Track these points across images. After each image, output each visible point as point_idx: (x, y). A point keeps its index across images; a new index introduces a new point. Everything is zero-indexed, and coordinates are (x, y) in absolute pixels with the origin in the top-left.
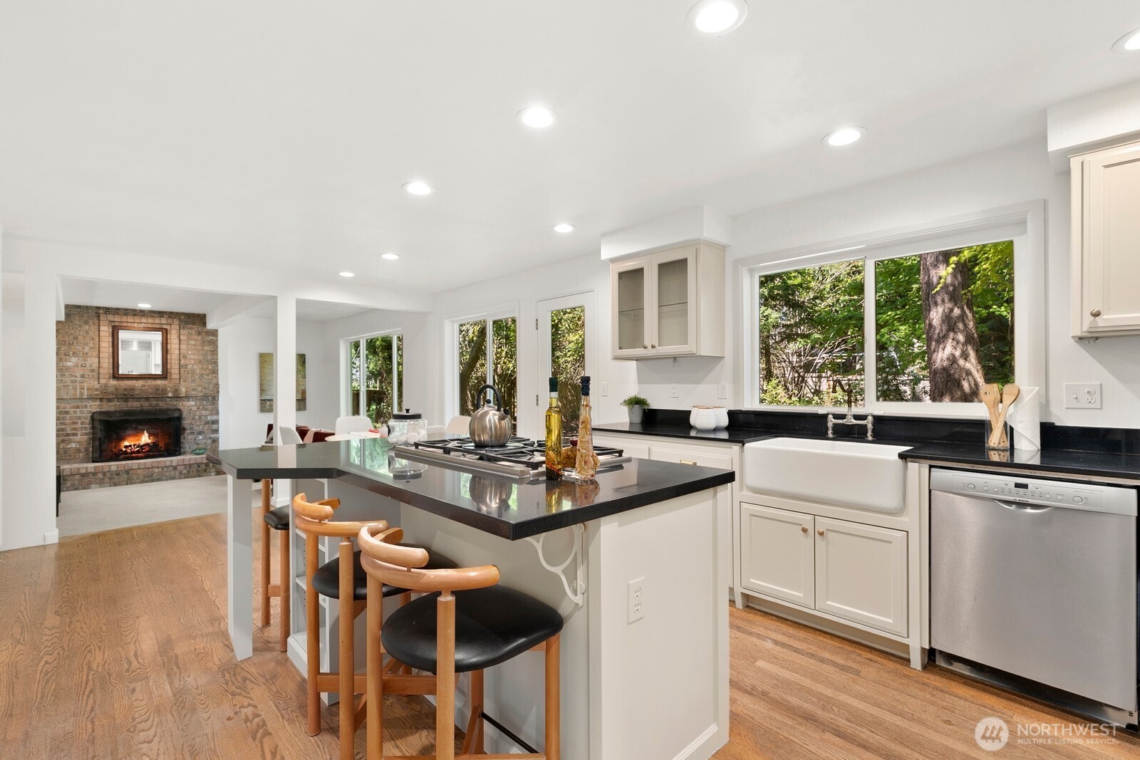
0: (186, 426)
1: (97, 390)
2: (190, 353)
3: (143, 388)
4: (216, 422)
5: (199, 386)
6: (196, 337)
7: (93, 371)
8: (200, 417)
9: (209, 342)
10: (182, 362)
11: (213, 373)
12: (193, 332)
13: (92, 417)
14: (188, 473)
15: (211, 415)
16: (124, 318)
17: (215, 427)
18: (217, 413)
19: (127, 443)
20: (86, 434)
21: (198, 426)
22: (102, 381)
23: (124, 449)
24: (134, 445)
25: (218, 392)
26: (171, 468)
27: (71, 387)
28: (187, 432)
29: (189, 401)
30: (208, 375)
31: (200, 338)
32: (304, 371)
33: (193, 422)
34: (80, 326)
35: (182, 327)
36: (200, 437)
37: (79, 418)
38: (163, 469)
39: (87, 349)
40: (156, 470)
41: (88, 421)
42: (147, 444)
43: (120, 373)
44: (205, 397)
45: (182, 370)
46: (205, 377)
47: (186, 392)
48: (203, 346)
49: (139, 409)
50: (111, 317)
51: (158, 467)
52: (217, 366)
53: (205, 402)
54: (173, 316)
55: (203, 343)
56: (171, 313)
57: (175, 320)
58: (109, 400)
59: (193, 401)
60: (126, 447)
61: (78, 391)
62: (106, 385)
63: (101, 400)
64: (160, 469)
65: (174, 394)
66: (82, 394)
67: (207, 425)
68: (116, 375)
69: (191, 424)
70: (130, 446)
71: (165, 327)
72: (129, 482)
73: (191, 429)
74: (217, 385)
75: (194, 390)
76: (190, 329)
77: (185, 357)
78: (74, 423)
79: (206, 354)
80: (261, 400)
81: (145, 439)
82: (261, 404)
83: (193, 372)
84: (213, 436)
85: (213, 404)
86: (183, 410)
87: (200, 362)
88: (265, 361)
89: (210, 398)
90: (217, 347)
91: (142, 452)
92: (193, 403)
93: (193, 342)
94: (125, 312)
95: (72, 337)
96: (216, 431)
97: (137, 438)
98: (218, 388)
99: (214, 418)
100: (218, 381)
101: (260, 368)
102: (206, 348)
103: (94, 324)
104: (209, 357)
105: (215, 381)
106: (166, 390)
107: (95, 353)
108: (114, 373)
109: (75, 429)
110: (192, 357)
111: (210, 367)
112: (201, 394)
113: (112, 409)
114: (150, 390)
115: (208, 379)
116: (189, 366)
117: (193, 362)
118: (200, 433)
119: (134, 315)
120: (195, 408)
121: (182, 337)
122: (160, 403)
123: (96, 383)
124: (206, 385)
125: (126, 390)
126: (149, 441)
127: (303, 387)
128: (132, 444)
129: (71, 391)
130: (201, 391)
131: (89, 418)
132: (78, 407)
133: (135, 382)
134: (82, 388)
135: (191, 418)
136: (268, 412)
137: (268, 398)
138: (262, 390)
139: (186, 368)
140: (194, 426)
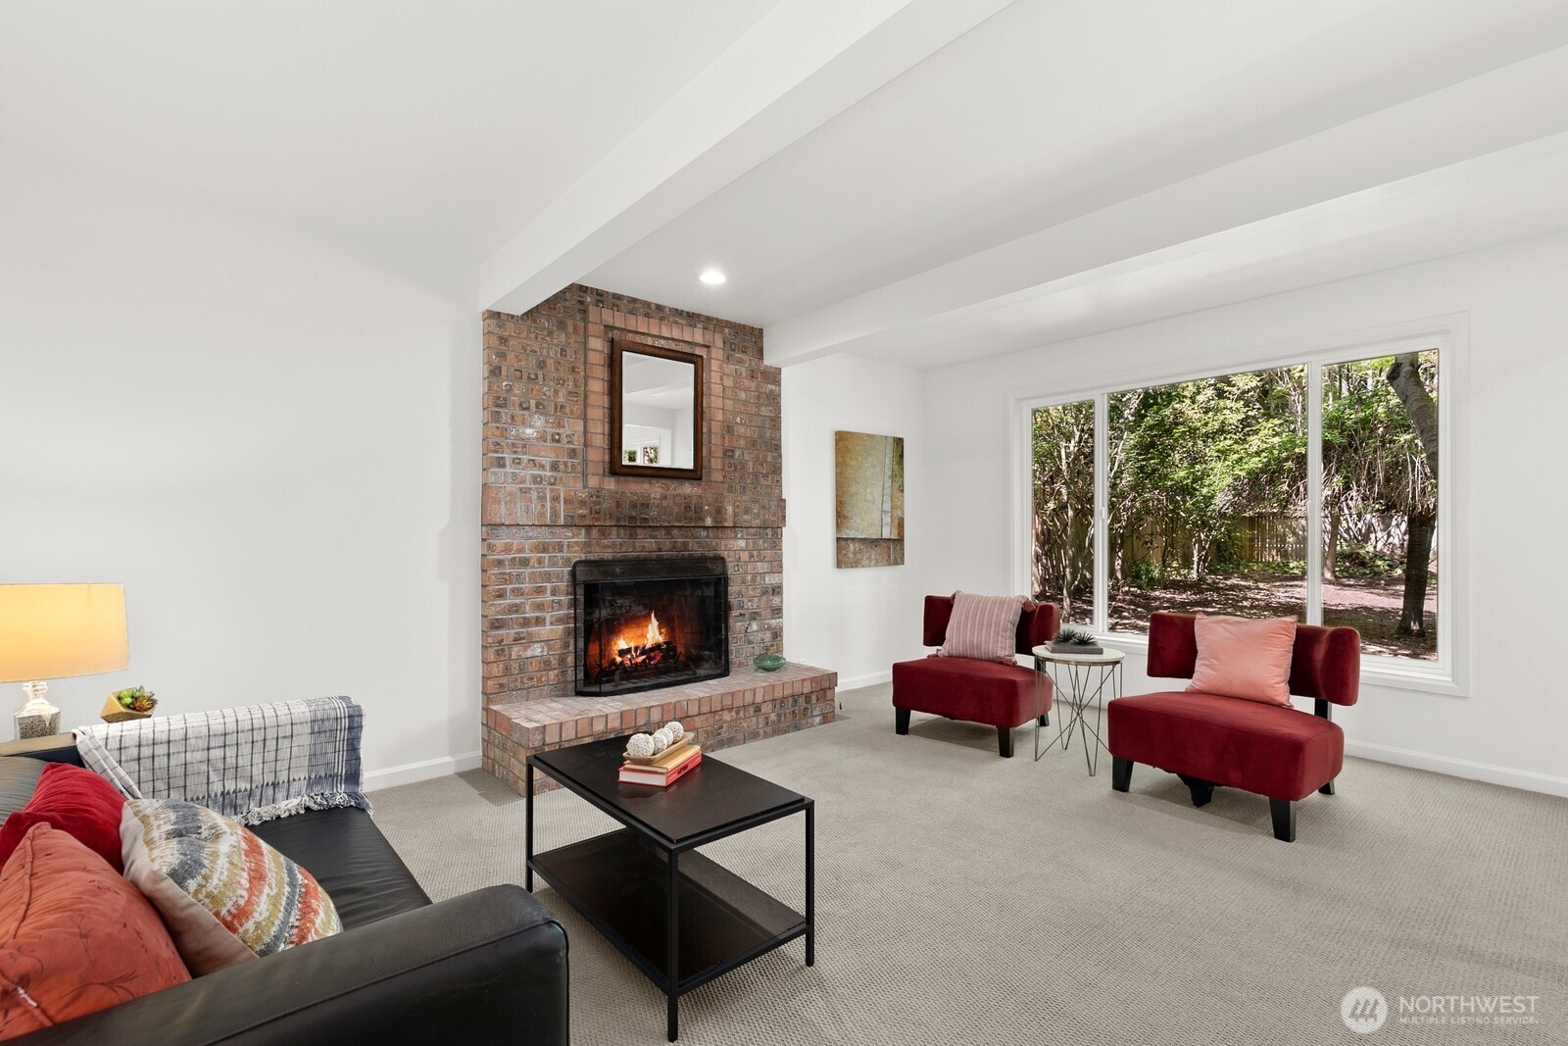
0: (733, 599)
1: (583, 503)
2: (738, 420)
3: (665, 503)
4: (777, 590)
5: (754, 500)
6: (746, 382)
7: (573, 453)
8: (754, 578)
9: (766, 397)
10: (727, 442)
11: (772, 472)
12: (744, 371)
13: (573, 574)
14: (779, 721)
15: (772, 572)
16: (632, 323)
17: (776, 600)
18: (778, 568)
20: (559, 620)
21: (751, 599)
22: (593, 482)
23: (618, 659)
24: (636, 648)
25: (784, 517)
26: (751, 710)
27: (534, 495)
28: (734, 613)
29: (737, 537)
30: (767, 476)
31: (753, 385)
32: (902, 476)
33: (743, 589)
34: (550, 334)
35: (727, 355)
36: (757, 627)
37: (547, 577)
38: (737, 713)
39: (561, 399)
40: (727, 716)
41: (563, 585)
42: (657, 647)
43: (625, 461)
44: (763, 529)
45: (726, 462)
46: (762, 480)
47: (734, 514)
48: (758, 405)
49: (659, 555)
50: (608, 316)
51: (730, 709)
52: (781, 456)
53: (761, 541)
54: (714, 326)
55: (759, 397)
56: (709, 319)
57: (716, 335)
58: (604, 531)
59: (743, 537)
61: (548, 505)
62: (598, 493)
63: (588, 527)
64: (734, 714)
65: (715, 519)
66: (555, 514)
67: (764, 598)
68: (618, 468)
69: (740, 593)
71: (698, 351)
73: (739, 606)
74: (780, 500)
75: (747, 510)
76: (739, 361)
77: (730, 431)
78: (540, 591)
79: (763, 426)
80: (838, 539)
81: (653, 631)
82: (838, 548)
83: (743, 467)
84: (773, 622)
85: (774, 546)
86: (727, 560)
87: (754, 444)
88: (845, 450)
89: (771, 533)
90: (780, 413)
91: (650, 665)
92: (742, 543)
93: (744, 395)
94: (631, 306)
95: (533, 360)
96: (777, 612)
98: (784, 507)
99: (770, 580)
100: (781, 491)
101: (837, 464)
102: (762, 410)
103: (576, 330)
104: (768, 434)
105: (776, 491)
106: (701, 508)
107: (577, 408)
108: (611, 462)
109: (539, 607)
110: (742, 430)
111: (769, 457)
112: (757, 522)
113: (608, 555)
114: (676, 510)
115: (768, 487)
116: (737, 453)
117: (742, 442)
118: (755, 616)
119: (647, 315)
120: (745, 556)
121: (726, 382)
122: (692, 544)
123: (579, 486)
124: (766, 500)
125: (634, 506)
127: (899, 512)
128: (633, 645)
129: (535, 507)
130: (758, 515)
131: (566, 577)
132: (544, 548)
133: (648, 485)
134: (556, 499)
135: (739, 580)
136: (852, 567)
137: (852, 534)
138: (841, 517)
139: (732, 457)
140: (746, 600)
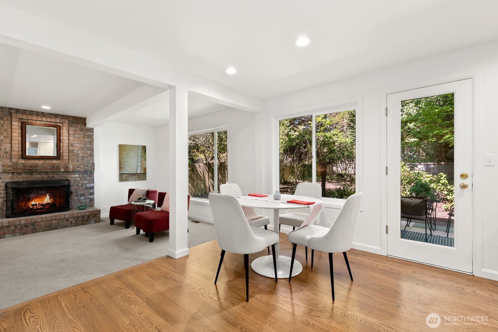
0: (73, 191)
1: (10, 166)
2: (76, 142)
3: (44, 165)
4: (92, 188)
5: (81, 164)
6: (79, 132)
7: (6, 153)
8: (82, 185)
9: (88, 136)
10: (71, 148)
11: (91, 156)
12: (78, 129)
13: (6, 185)
14: (76, 223)
15: (90, 183)
16: (30, 117)
17: (92, 191)
18: (93, 182)
19: (33, 203)
21: (81, 191)
22: (14, 160)
23: (31, 207)
24: (39, 204)
25: (94, 168)
26: (65, 220)
28: (74, 195)
29: (75, 174)
30: (87, 157)
31: (82, 133)
32: (145, 156)
33: (78, 188)
35: (70, 125)
36: (82, 198)
38: (59, 221)
39: (1, 138)
40: (54, 222)
41: (3, 188)
42: (48, 204)
43: (27, 155)
44: (85, 172)
45: (70, 154)
46: (85, 158)
47: (73, 168)
48: (84, 138)
49: (40, 180)
50: (20, 116)
51: (55, 220)
52: (93, 152)
53: (85, 175)
54: (64, 118)
55: (84, 136)
56: (63, 116)
57: (65, 120)
58: (19, 174)
59: (77, 174)
60: (33, 205)
62: (16, 163)
63: (13, 173)
64: (57, 221)
65: (65, 169)
67: (87, 190)
68: (24, 156)
69: (76, 189)
70: (36, 205)
71: (58, 124)
72: (35, 231)
73: (76, 193)
74: (93, 164)
75: (78, 167)
76: (76, 127)
77: (72, 145)
79: (86, 144)
80: (120, 174)
81: (47, 200)
82: (120, 176)
83: (78, 155)
84: (90, 197)
85: (91, 176)
86: (71, 180)
87: (82, 149)
88: (123, 150)
89: (89, 173)
90: (93, 140)
91: (44, 209)
92: (78, 176)
93: (78, 136)
94: (31, 113)
96: (93, 194)
97: (41, 200)
98: (94, 166)
99: (91, 185)
100: (94, 161)
101: (120, 153)
102: (86, 140)
103: (7, 120)
104: (88, 146)
105: (92, 161)
106: (59, 167)
107: (9, 141)
108: (22, 155)
110: (77, 145)
111: (89, 152)
112: (83, 170)
113: (21, 180)
114: (49, 167)
115: (88, 160)
116: (75, 151)
117: (77, 148)
118: (82, 195)
119: (37, 115)
120: (79, 179)
121: (70, 132)
122: (56, 176)
123: (9, 161)
124: (86, 164)
125: (31, 166)
126: (50, 202)
127: (144, 166)
128: (37, 203)
130: (83, 168)
131: (4, 186)
133: (37, 161)
135: (76, 186)
136: (124, 181)
137: (124, 172)
138: (121, 168)
139: (73, 153)
140: (78, 191)
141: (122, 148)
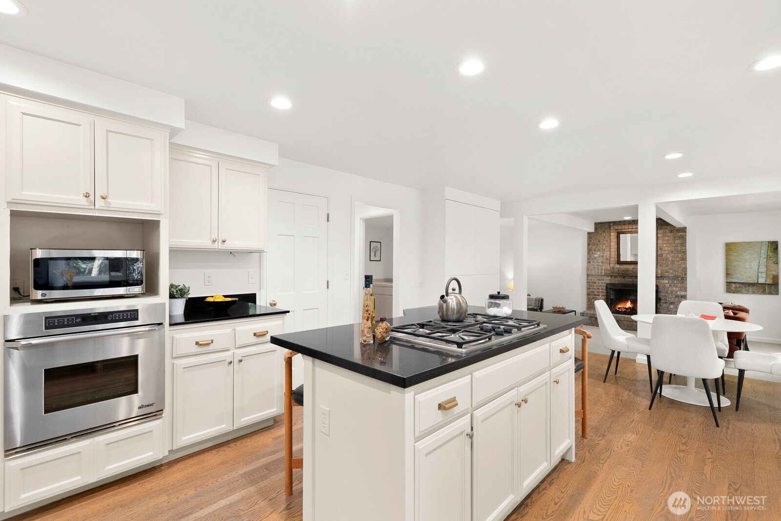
0: (661, 297)
1: (609, 270)
2: (665, 246)
3: (634, 270)
4: (684, 297)
5: (671, 269)
6: (669, 234)
7: (607, 259)
8: (672, 292)
9: (679, 237)
10: (659, 253)
11: (682, 260)
12: (667, 231)
13: (606, 286)
15: (681, 291)
16: (623, 227)
18: (685, 290)
19: (619, 306)
20: (603, 296)
21: (670, 298)
22: (612, 265)
24: (623, 307)
25: (686, 274)
27: (597, 269)
28: (662, 301)
29: (663, 279)
30: (678, 261)
31: (672, 235)
32: (777, 257)
33: (667, 295)
34: (601, 234)
35: (659, 228)
36: (672, 306)
37: (601, 286)
39: (604, 248)
41: (604, 288)
42: (630, 308)
43: (621, 260)
44: (676, 277)
45: (659, 258)
46: (676, 263)
47: (662, 273)
48: (674, 240)
49: (631, 283)
50: (616, 227)
52: (686, 255)
53: (675, 281)
55: (674, 238)
58: (615, 277)
59: (666, 280)
60: (619, 308)
61: (600, 271)
62: (613, 268)
63: (611, 276)
66: (602, 272)
67: (677, 299)
68: (619, 262)
69: (665, 296)
70: (621, 308)
73: (665, 299)
74: (685, 269)
75: (667, 272)
76: (665, 229)
77: (661, 249)
78: (598, 289)
79: (677, 246)
80: (727, 282)
81: (629, 304)
82: (727, 286)
83: (667, 259)
85: (682, 283)
87: (672, 252)
88: (731, 249)
89: (680, 279)
90: (686, 241)
91: (627, 312)
92: (667, 281)
93: (667, 238)
94: (624, 223)
95: (597, 241)
97: (624, 304)
98: (686, 271)
99: (683, 293)
100: (686, 266)
101: (726, 255)
102: (677, 242)
103: (608, 232)
104: (679, 248)
105: (684, 266)
107: (608, 249)
108: (618, 261)
109: (598, 292)
110: (666, 248)
111: (680, 255)
112: (672, 275)
113: (617, 282)
115: (678, 264)
116: (664, 255)
117: (666, 252)
118: (672, 303)
119: (629, 224)
120: (668, 285)
121: (659, 235)
123: (609, 266)
124: (676, 269)
125: (623, 271)
126: (631, 306)
129: (597, 271)
130: (672, 273)
131: (605, 286)
132: (600, 280)
133: (629, 266)
134: (602, 269)
135: (665, 292)
136: (734, 293)
137: (734, 281)
138: (728, 274)
139: (662, 257)
140: (667, 298)
141: (730, 248)
